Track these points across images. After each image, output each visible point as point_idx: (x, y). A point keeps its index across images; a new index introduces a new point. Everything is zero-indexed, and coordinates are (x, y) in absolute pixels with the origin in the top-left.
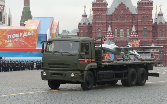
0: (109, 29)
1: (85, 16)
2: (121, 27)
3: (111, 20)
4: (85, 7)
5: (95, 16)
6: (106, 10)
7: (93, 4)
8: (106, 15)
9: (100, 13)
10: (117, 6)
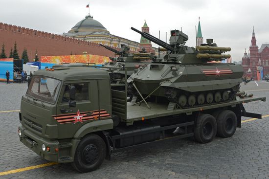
0: (260, 60)
1: (246, 54)
2: (266, 59)
3: (260, 56)
4: (246, 49)
5: (251, 54)
6: (258, 50)
7: (250, 48)
8: (258, 53)
9: (255, 52)
10: (263, 48)
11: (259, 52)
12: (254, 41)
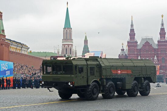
1: (123, 50)
2: (147, 57)
4: (123, 44)
5: (129, 50)
6: (137, 46)
7: (128, 42)
8: (137, 49)
9: (133, 48)
10: (144, 43)
11: (139, 48)
12: (132, 34)
